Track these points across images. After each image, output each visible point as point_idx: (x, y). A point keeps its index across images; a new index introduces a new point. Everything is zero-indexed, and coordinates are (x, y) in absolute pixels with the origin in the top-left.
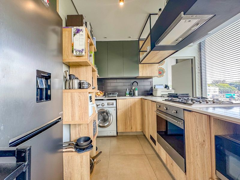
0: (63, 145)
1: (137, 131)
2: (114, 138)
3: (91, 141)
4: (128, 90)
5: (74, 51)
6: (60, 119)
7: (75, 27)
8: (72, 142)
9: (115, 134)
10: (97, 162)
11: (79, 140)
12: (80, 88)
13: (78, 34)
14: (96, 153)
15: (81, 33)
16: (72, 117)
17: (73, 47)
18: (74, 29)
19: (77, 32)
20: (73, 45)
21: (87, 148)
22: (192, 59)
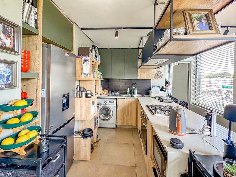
0: (75, 133)
1: (132, 125)
2: (114, 129)
3: (92, 132)
4: (129, 89)
5: (83, 74)
6: (73, 117)
7: (84, 58)
8: (80, 131)
9: (115, 126)
10: (97, 147)
11: (84, 130)
12: (86, 97)
13: (86, 63)
14: (97, 140)
15: (87, 62)
16: (80, 116)
17: (82, 70)
18: (83, 59)
19: (85, 61)
20: (82, 69)
21: (89, 136)
22: (189, 64)
